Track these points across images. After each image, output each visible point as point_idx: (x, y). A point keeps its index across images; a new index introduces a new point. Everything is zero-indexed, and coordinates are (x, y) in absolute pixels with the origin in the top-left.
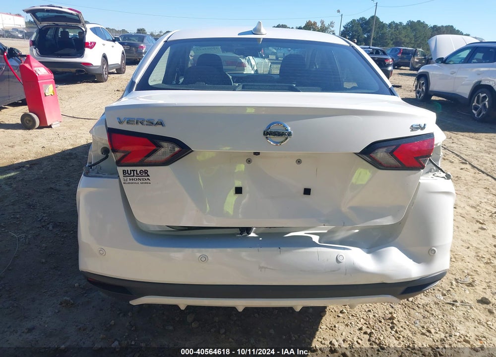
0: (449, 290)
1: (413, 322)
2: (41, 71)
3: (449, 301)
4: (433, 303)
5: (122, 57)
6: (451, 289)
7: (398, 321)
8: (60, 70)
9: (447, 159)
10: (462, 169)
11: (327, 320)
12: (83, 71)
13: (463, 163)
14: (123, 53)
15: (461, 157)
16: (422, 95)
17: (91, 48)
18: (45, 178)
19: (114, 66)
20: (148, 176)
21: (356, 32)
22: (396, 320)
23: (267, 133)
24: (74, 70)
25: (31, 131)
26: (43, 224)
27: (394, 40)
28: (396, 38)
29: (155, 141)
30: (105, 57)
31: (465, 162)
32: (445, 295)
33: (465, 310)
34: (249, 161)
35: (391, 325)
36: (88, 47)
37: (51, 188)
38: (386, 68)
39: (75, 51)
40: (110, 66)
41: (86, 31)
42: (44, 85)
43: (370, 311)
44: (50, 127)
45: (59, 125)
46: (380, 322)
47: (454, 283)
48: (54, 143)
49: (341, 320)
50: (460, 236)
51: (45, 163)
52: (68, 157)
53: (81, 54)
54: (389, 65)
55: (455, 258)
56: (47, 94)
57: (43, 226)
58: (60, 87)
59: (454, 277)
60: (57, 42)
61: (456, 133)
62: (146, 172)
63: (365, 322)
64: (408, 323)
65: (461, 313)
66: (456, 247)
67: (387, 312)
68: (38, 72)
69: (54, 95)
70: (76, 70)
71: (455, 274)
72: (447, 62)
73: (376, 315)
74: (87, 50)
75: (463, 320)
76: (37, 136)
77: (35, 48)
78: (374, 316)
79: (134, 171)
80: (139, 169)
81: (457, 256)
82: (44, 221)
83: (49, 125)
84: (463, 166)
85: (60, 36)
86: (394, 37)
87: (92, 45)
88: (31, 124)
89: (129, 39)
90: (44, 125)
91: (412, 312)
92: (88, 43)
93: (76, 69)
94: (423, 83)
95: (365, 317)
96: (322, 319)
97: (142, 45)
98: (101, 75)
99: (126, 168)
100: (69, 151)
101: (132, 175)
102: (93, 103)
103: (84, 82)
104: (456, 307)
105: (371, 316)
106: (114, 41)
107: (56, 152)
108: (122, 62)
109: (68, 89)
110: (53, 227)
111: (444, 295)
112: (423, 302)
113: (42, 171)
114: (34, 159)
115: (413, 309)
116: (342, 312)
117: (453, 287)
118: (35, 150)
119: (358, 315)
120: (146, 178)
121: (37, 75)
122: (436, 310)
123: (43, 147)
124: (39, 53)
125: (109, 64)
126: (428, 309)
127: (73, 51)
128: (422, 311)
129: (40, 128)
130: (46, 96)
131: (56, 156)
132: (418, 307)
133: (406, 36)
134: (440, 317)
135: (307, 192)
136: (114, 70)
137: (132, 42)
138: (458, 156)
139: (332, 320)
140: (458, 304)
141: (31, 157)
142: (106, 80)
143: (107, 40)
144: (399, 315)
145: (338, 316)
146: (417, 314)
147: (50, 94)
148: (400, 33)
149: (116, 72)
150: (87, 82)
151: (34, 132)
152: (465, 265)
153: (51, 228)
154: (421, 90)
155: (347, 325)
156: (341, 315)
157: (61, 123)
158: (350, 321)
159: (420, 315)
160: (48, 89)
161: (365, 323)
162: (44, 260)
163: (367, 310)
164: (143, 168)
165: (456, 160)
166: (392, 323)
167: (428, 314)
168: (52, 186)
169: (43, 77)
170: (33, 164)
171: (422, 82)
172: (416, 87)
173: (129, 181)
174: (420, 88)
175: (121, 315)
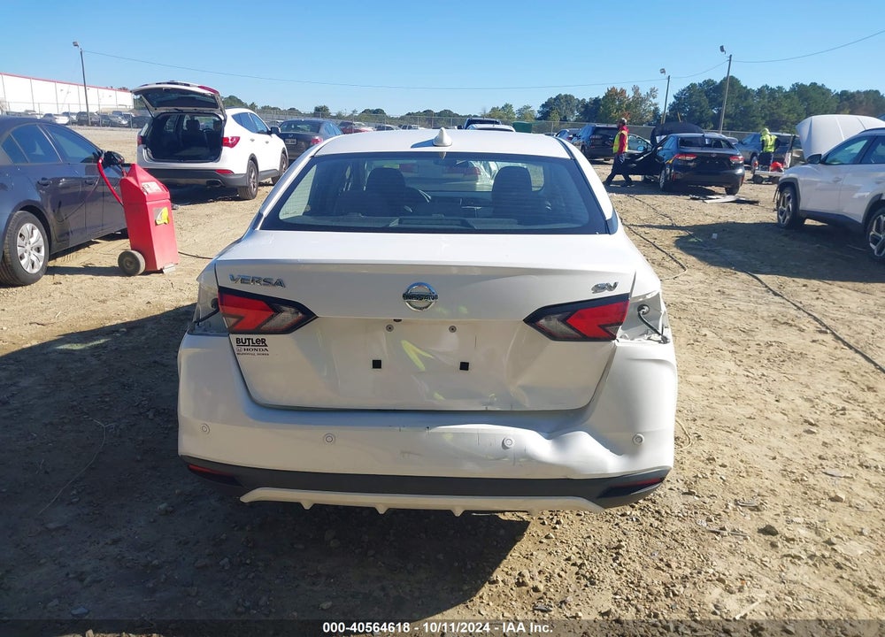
0: (719, 515)
1: (649, 554)
2: (152, 187)
3: (715, 528)
4: (689, 530)
5: (282, 158)
6: (722, 513)
7: (628, 551)
8: (182, 181)
9: (795, 326)
10: (814, 341)
11: (523, 545)
12: (217, 183)
13: (821, 332)
14: (284, 152)
15: (821, 323)
16: (788, 217)
17: (232, 145)
18: (148, 348)
19: (268, 173)
20: (266, 345)
21: (697, 106)
22: (624, 549)
23: (407, 296)
24: (203, 181)
25: (132, 279)
26: (141, 410)
27: (768, 119)
28: (772, 114)
29: (274, 305)
30: (253, 159)
31: (824, 329)
32: (711, 521)
33: (735, 540)
34: (390, 328)
35: (614, 555)
36: (228, 145)
37: (155, 362)
38: (733, 171)
39: (208, 151)
40: (262, 174)
41: (225, 120)
42: (154, 209)
43: (589, 537)
44: (161, 271)
45: (174, 269)
46: (601, 551)
47: (731, 505)
48: (165, 297)
49: (544, 547)
50: (769, 442)
51: (149, 326)
52: (182, 317)
53: (216, 156)
54: (738, 166)
55: (747, 472)
56: (158, 223)
57: (141, 414)
58: (181, 208)
59: (736, 497)
60: (180, 137)
61: (830, 282)
62: (263, 341)
63: (578, 550)
64: (641, 554)
65: (727, 545)
66: (755, 457)
67: (615, 540)
68: (148, 190)
69: (170, 223)
70: (208, 182)
71: (737, 494)
72: (827, 161)
73: (597, 543)
74: (225, 149)
75: (726, 553)
76: (140, 287)
77: (145, 148)
78: (594, 544)
79: (249, 339)
80: (255, 337)
81: (750, 470)
82: (143, 407)
83: (159, 269)
84: (820, 337)
85: (185, 128)
86: (768, 113)
87: (234, 142)
88: (132, 267)
89: (296, 128)
90: (152, 269)
91: (653, 540)
92: (227, 139)
93: (206, 180)
94: (789, 198)
95: (580, 545)
96: (515, 544)
97: (317, 138)
98: (246, 188)
99: (240, 336)
100: (186, 309)
101: (247, 344)
102: (230, 234)
103: (220, 200)
104: (722, 536)
105: (590, 544)
106: (269, 133)
107: (167, 309)
108: (281, 166)
109: (194, 212)
110: (154, 415)
111: (709, 520)
112: (674, 528)
113: (143, 338)
114: (134, 319)
115: (656, 537)
116: (547, 537)
117: (727, 510)
118: (136, 307)
119: (570, 542)
120: (264, 348)
121: (146, 194)
122: (690, 539)
123: (149, 303)
124: (151, 155)
125: (260, 170)
126: (679, 538)
127: (204, 151)
128: (668, 539)
129: (146, 273)
130: (156, 224)
131: (166, 315)
132: (663, 534)
133: (789, 111)
134: (692, 548)
135: (464, 366)
136: (269, 180)
137: (301, 132)
138: (815, 319)
139: (530, 546)
140: (725, 533)
141: (129, 317)
142: (254, 197)
143: (259, 133)
144: (631, 544)
145: (541, 542)
146: (660, 543)
147: (162, 222)
148: (779, 106)
149: (271, 182)
150: (223, 200)
151: (137, 280)
152: (759, 481)
153: (151, 415)
154: (785, 209)
155: (550, 554)
156: (544, 541)
157: (178, 267)
158: (555, 549)
159: (663, 545)
160: (161, 215)
161: (578, 553)
162: (139, 458)
163: (586, 536)
164: (260, 337)
165: (811, 327)
166: (617, 553)
167: (676, 544)
168: (158, 359)
169: (155, 197)
170: (132, 327)
171: (787, 195)
172: (778, 203)
173: (243, 352)
174: (783, 205)
175: (236, 529)
